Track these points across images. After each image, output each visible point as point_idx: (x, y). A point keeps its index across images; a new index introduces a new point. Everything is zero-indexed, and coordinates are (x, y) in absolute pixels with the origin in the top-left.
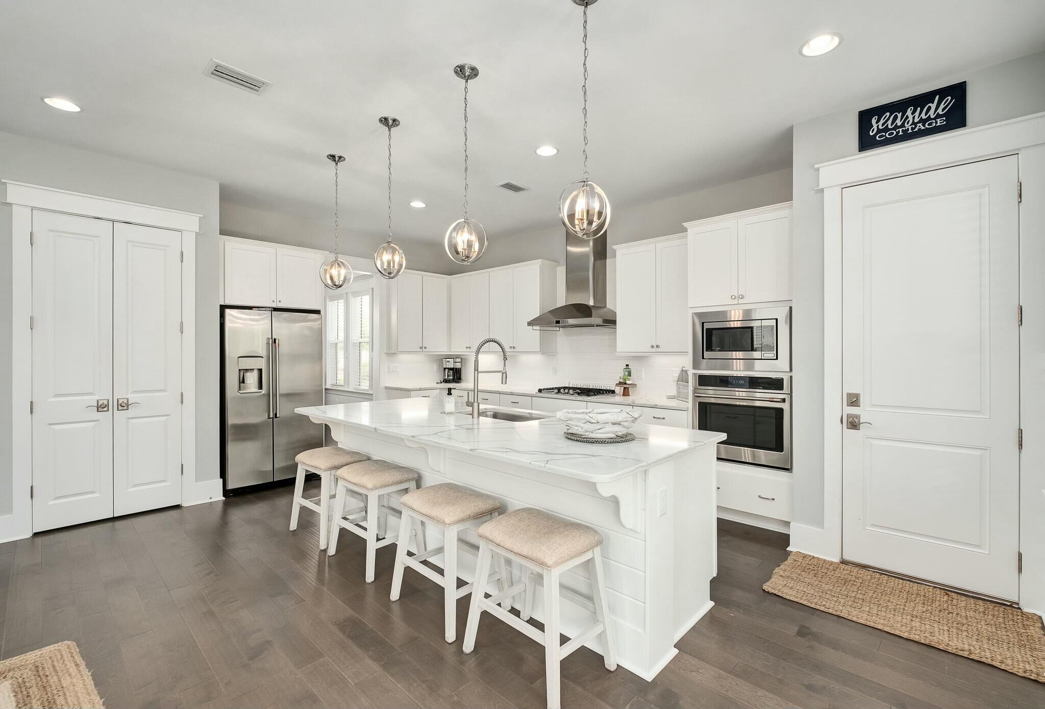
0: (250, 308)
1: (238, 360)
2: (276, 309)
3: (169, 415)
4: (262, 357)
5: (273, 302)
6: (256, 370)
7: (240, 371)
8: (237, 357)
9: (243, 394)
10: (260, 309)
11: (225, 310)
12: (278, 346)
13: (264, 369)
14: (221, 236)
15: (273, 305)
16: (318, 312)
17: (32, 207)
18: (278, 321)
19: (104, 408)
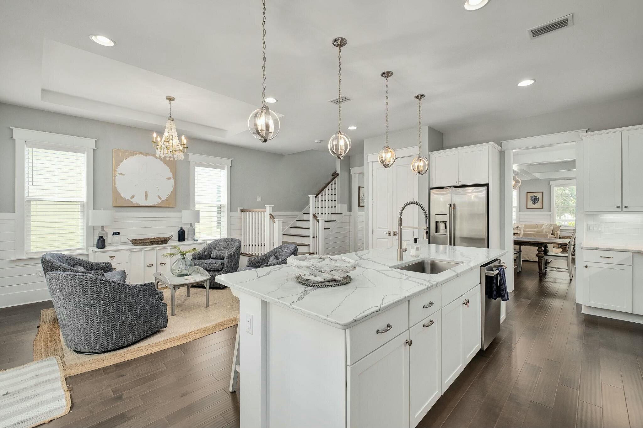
0: (442, 188)
2: (456, 187)
4: (447, 215)
5: (457, 182)
6: (444, 222)
7: (437, 222)
8: (436, 215)
9: (437, 235)
10: (448, 188)
11: (431, 190)
12: (453, 209)
13: (447, 222)
14: (430, 153)
15: (457, 184)
16: (487, 185)
17: (373, 162)
18: (456, 193)
19: (389, 234)
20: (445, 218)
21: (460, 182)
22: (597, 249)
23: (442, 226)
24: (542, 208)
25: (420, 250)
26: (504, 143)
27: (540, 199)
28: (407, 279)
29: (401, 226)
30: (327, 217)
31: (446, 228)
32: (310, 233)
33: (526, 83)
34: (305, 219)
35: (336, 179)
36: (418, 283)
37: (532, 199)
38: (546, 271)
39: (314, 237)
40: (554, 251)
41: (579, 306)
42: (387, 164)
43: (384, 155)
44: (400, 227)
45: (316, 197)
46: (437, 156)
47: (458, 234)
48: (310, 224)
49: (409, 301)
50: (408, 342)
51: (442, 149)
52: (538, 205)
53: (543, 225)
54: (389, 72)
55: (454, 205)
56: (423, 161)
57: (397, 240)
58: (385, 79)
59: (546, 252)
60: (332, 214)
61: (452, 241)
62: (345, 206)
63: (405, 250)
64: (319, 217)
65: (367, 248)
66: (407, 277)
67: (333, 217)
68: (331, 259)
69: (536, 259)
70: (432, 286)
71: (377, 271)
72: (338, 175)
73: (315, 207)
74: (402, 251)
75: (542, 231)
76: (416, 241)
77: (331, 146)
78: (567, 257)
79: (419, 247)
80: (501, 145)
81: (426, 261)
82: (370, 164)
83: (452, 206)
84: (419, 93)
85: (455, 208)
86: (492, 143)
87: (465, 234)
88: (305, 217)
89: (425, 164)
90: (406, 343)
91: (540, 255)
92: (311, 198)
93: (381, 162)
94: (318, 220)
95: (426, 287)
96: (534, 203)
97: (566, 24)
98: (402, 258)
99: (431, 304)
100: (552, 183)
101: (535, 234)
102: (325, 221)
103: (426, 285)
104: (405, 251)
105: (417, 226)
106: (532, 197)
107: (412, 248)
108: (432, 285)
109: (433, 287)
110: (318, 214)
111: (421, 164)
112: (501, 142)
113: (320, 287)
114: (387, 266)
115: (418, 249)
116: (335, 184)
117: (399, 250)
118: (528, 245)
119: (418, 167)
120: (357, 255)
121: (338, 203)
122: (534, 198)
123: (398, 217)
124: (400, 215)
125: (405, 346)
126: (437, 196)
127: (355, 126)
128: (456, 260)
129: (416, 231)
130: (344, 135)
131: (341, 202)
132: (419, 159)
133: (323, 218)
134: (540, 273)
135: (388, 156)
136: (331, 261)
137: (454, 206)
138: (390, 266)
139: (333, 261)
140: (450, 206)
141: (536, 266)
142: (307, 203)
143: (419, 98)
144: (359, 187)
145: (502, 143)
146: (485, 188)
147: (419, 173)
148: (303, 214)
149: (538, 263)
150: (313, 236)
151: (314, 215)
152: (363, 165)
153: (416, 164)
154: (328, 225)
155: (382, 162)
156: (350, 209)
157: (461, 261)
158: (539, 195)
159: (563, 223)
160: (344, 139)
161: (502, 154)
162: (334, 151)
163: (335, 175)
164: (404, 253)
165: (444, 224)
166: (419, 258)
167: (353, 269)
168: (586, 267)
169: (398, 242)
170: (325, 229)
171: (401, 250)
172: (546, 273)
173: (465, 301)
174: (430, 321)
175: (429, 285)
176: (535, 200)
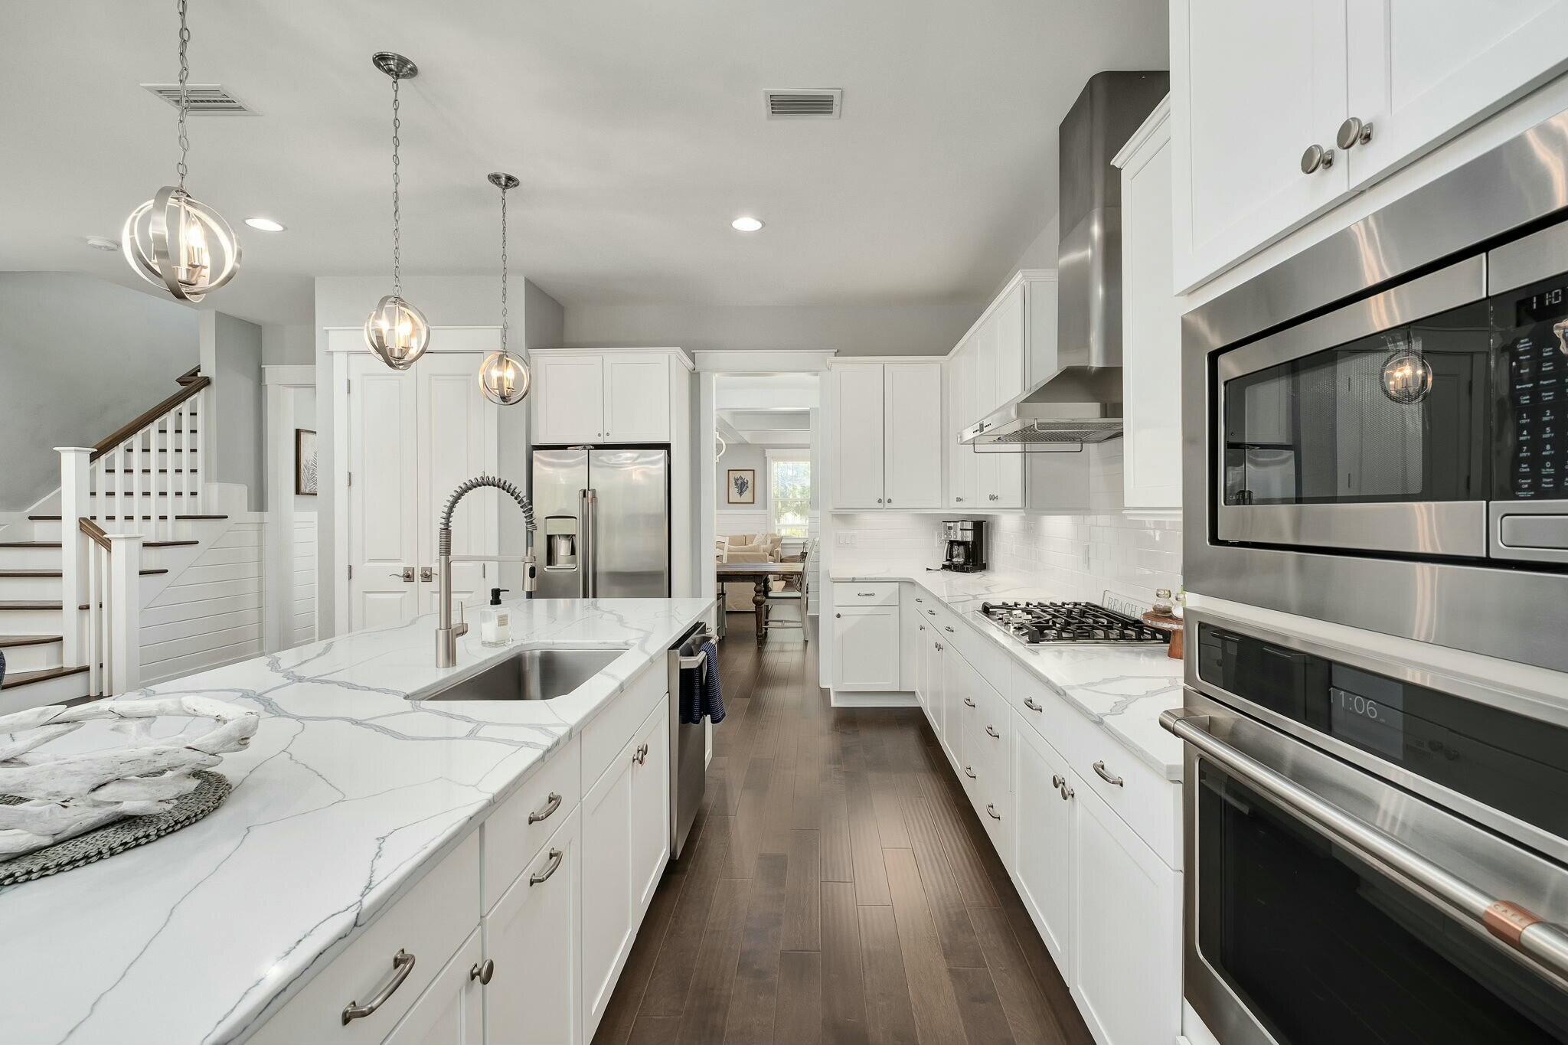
0: (564, 447)
1: (546, 522)
2: (598, 447)
3: (471, 592)
4: (575, 518)
5: (599, 435)
6: (568, 536)
7: (550, 538)
8: (547, 518)
9: (551, 571)
10: (577, 448)
11: (534, 452)
12: (592, 501)
13: (577, 536)
14: (532, 351)
15: (600, 441)
16: (666, 447)
17: (349, 353)
18: (598, 463)
19: (408, 577)
20: (572, 527)
21: (608, 434)
22: (853, 581)
23: (562, 548)
24: (753, 503)
25: (509, 622)
26: (700, 354)
27: (750, 484)
28: (471, 735)
29: (450, 554)
30: (153, 531)
31: (573, 552)
32: (67, 592)
33: (746, 224)
34: (37, 539)
35: (199, 398)
36: (510, 742)
37: (736, 484)
38: (766, 629)
39: (88, 608)
40: (777, 587)
41: (825, 693)
42: (396, 355)
43: (384, 324)
44: (443, 557)
45: (94, 457)
46: (549, 359)
47: (602, 567)
48: (67, 559)
49: (482, 826)
50: (481, 969)
51: (561, 345)
52: (747, 496)
53: (755, 536)
54: (403, 62)
55: (594, 491)
56: (514, 365)
57: (436, 592)
58: (389, 79)
59: (766, 590)
60: (177, 518)
61: (589, 586)
62: (239, 494)
63: (461, 631)
64: (111, 530)
65: (328, 631)
66: (471, 726)
67: (186, 531)
68: (122, 717)
69: (752, 607)
70: (557, 743)
71: (356, 723)
72: (207, 382)
73: (93, 494)
74: (452, 634)
75: (756, 549)
76: (496, 597)
77: (133, 240)
78: (800, 598)
79: (506, 616)
80: (692, 357)
81: (528, 652)
82: (339, 361)
83: (590, 495)
84: (503, 170)
85: (596, 501)
86: (678, 349)
87: (619, 564)
88: (41, 532)
89: (519, 377)
90: (473, 977)
91: (759, 598)
92: (72, 461)
93: (376, 348)
94: (107, 544)
95: (539, 753)
96: (741, 493)
97: (829, 105)
98: (451, 657)
99: (554, 800)
100: (769, 452)
101: (748, 555)
102: (145, 545)
103: (535, 746)
104: (463, 633)
105: (496, 554)
106: (736, 480)
107: (484, 617)
108: (556, 739)
109: (561, 745)
110: (111, 518)
111: (509, 374)
112: (692, 351)
113: (21, 879)
114: (396, 693)
115: (503, 621)
116: (194, 414)
117: (442, 634)
118: (738, 581)
119: (500, 380)
120: (274, 666)
121: (207, 479)
122: (739, 482)
123: (438, 525)
124: (443, 521)
125: (469, 988)
126: (549, 470)
127: (275, 215)
128: (608, 641)
129: (492, 568)
130: (203, 210)
131: (224, 474)
132: (502, 359)
133: (138, 535)
134: (758, 636)
135: (402, 331)
136: (123, 722)
137: (594, 496)
138: (409, 692)
139: (133, 726)
140: (584, 496)
141: (752, 621)
142: (52, 477)
143: (500, 184)
144: (298, 432)
145: (694, 354)
146: (662, 453)
147: (503, 398)
148: (31, 518)
149: (755, 615)
150: (83, 604)
151: (87, 526)
152: (311, 360)
153: (495, 373)
154: (155, 559)
155: (381, 349)
156: (260, 502)
157: (622, 641)
158: (747, 477)
159: (783, 533)
160: (204, 224)
161: (695, 376)
162: (154, 263)
163: (193, 382)
164: (459, 640)
165: (567, 541)
166: (506, 649)
167: (238, 747)
168: (839, 616)
169: (436, 602)
170: (141, 573)
171: (448, 632)
172: (766, 633)
173: (639, 751)
174: (551, 856)
175: (548, 742)
176: (742, 486)
